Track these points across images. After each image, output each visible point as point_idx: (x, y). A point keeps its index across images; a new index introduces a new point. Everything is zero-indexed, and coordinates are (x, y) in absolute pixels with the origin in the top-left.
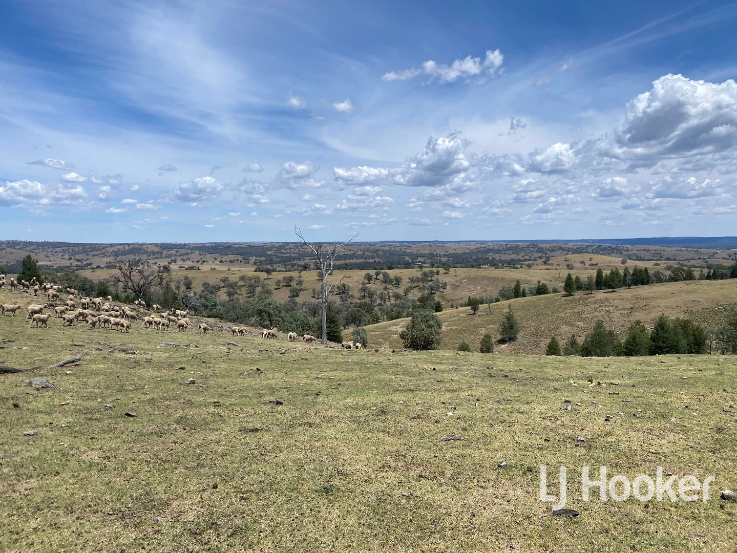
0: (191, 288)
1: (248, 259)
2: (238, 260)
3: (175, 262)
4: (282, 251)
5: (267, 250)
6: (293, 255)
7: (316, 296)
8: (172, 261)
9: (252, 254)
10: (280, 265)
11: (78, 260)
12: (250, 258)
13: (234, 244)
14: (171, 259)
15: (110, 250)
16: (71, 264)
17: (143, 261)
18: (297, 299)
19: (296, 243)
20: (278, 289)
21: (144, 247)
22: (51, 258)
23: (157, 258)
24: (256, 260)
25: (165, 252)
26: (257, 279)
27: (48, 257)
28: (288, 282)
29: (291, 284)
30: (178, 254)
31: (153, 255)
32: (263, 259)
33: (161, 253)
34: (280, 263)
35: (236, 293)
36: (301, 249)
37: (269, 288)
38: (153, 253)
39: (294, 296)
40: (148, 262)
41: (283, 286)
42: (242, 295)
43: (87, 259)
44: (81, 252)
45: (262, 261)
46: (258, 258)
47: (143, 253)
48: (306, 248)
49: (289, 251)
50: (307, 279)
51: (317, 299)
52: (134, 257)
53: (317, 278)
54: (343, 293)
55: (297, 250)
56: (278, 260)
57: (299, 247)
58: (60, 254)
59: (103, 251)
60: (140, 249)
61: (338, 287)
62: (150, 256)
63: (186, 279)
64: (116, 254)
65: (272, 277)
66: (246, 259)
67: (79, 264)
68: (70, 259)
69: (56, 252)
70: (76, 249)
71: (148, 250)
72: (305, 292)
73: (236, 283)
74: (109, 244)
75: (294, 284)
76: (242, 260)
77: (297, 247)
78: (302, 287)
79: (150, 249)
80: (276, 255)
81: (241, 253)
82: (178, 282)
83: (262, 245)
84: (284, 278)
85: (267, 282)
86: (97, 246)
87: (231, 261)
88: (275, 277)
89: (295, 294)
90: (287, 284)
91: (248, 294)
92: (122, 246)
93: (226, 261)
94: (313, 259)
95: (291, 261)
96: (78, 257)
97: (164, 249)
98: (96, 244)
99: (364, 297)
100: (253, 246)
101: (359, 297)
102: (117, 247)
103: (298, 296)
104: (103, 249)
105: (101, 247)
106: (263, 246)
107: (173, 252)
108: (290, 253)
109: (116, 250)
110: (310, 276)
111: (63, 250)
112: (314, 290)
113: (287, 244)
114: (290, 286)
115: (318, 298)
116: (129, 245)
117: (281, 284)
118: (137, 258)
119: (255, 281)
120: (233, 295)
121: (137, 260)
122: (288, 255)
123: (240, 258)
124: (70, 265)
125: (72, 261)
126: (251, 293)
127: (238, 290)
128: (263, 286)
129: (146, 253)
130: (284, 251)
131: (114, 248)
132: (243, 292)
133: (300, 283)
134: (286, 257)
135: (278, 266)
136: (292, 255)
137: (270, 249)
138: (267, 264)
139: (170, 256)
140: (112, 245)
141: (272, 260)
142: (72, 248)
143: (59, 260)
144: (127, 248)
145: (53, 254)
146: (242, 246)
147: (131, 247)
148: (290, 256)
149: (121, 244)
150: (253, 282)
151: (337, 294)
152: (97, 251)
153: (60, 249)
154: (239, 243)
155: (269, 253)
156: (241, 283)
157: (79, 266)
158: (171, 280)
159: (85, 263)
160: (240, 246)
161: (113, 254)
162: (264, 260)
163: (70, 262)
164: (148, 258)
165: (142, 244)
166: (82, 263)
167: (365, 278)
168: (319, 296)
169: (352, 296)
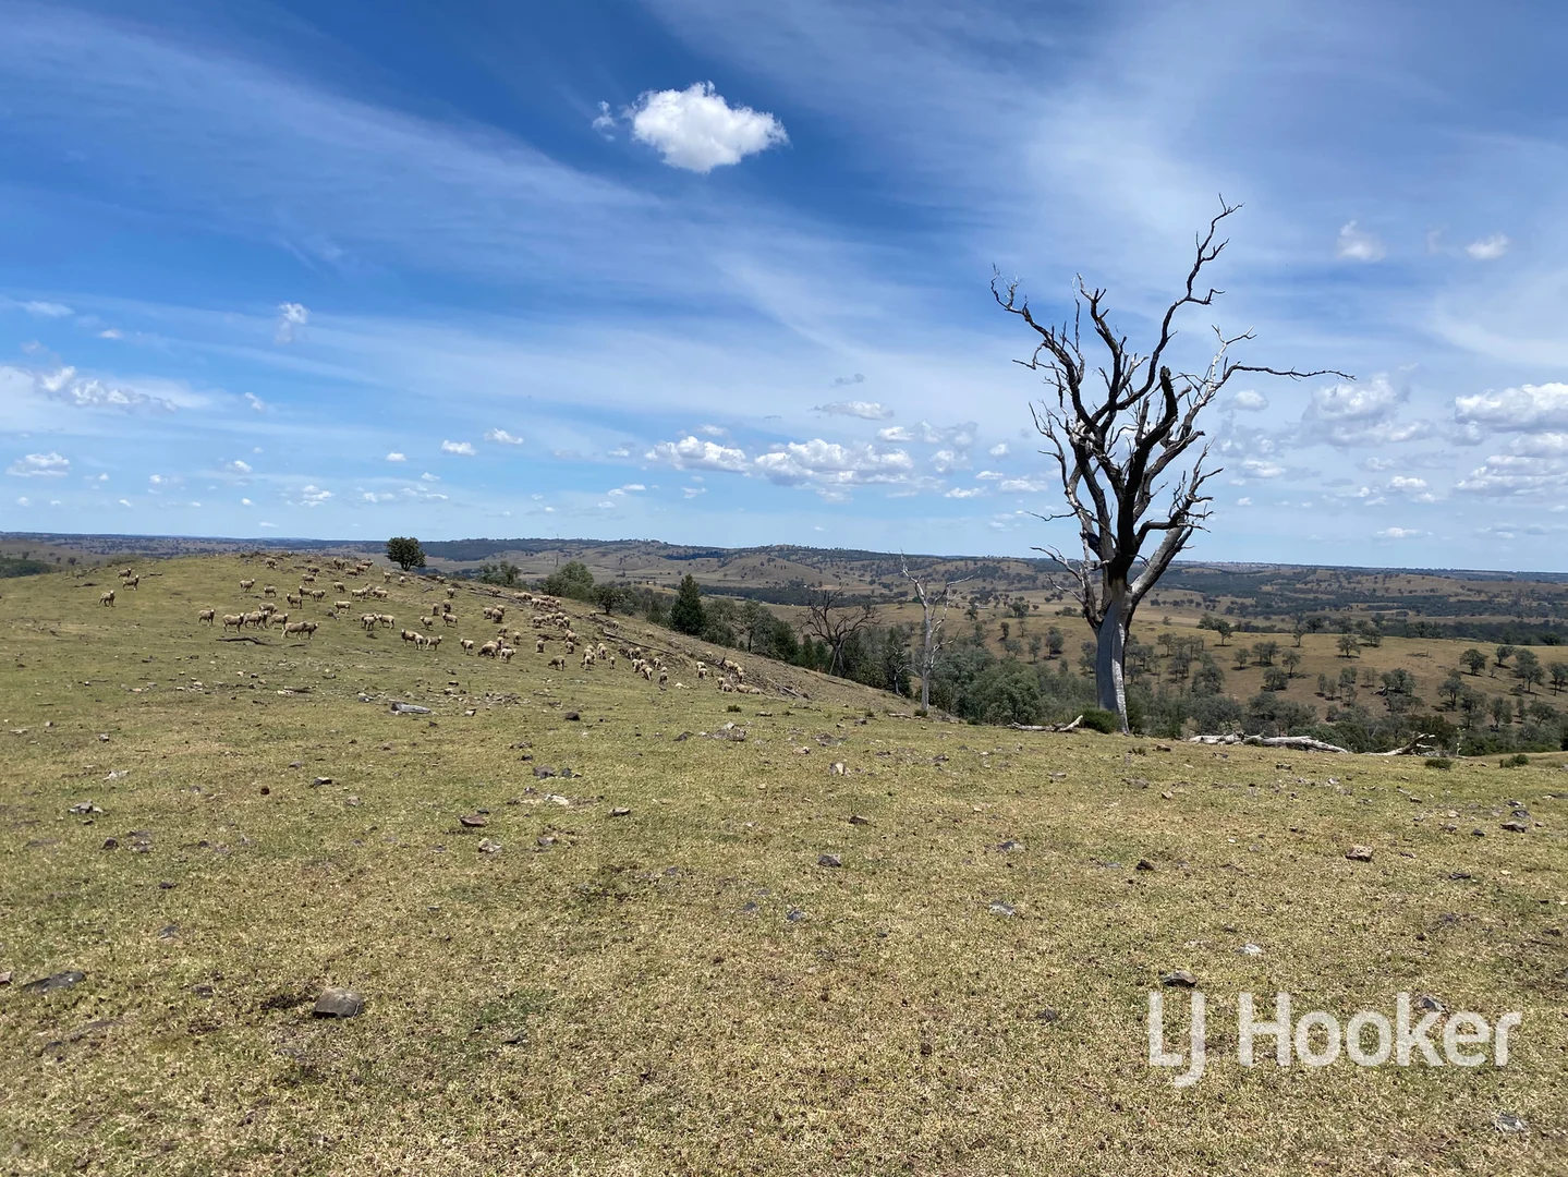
0: (1060, 652)
1: (1215, 601)
2: (1191, 601)
3: (1060, 598)
4: (1298, 586)
5: (1262, 583)
6: (1324, 597)
7: (1328, 694)
8: (1053, 596)
9: (1226, 591)
10: (1287, 617)
11: (885, 586)
12: (1220, 598)
13: (1190, 567)
14: (1052, 593)
15: (941, 568)
16: (873, 592)
17: (998, 594)
18: (1280, 696)
19: (1335, 569)
20: (1241, 668)
21: (1004, 566)
22: (843, 580)
23: (1026, 589)
24: (1232, 603)
25: (1042, 578)
26: (1197, 645)
27: (837, 576)
28: (1266, 655)
29: (1273, 660)
30: (1066, 582)
31: (1019, 582)
32: (1249, 601)
33: (1034, 579)
34: (1288, 613)
35: (1148, 670)
36: (1345, 584)
37: (1220, 665)
38: (1020, 578)
39: (1272, 688)
40: (1008, 596)
41: (1253, 664)
42: (1159, 675)
43: (901, 584)
44: (891, 569)
45: (1247, 607)
46: (1239, 600)
47: (1000, 578)
48: (1359, 582)
49: (1316, 587)
50: (1313, 653)
51: (1328, 699)
52: (984, 584)
53: (1337, 651)
54: (1397, 691)
55: (1335, 586)
56: (1285, 605)
57: (1342, 579)
58: (857, 573)
59: (929, 570)
60: (996, 570)
61: (1385, 678)
62: (1013, 583)
63: (1052, 633)
64: (951, 577)
65: (1232, 642)
66: (1211, 601)
67: (886, 591)
68: (872, 582)
69: (852, 569)
70: (885, 565)
71: (1010, 571)
72: (1301, 681)
73: (1151, 648)
74: (941, 558)
75: (1277, 659)
76: (1200, 600)
77: (1338, 578)
78: (1297, 669)
79: (1014, 569)
80: (1281, 595)
81: (1201, 586)
82: (1037, 639)
83: (1256, 570)
84: (1256, 647)
85: (1219, 651)
86: (920, 560)
87: (1176, 603)
88: (1239, 643)
89: (1278, 683)
90: (1264, 660)
91: (1171, 673)
92: (962, 563)
93: (1164, 603)
94: (1372, 608)
95: (1316, 610)
96: (886, 579)
97: (1041, 572)
98: (918, 557)
99: (1451, 706)
100: (1233, 574)
101: (1439, 705)
102: (955, 563)
103: (1283, 688)
104: (930, 566)
105: (927, 564)
106: (1255, 573)
107: (1058, 578)
108: (1316, 592)
109: (953, 569)
110: (1320, 648)
111: (863, 566)
112: (1322, 678)
113: (1314, 569)
114: (1269, 664)
115: (1332, 699)
116: (975, 560)
117: (1249, 660)
118: (989, 588)
119: (1192, 647)
120: (1139, 672)
121: (987, 590)
122: (1311, 596)
123: (1197, 597)
124: (869, 593)
125: (875, 586)
126: (1180, 672)
127: (1152, 665)
128: (1207, 660)
129: (1006, 576)
130: (1303, 586)
131: (949, 566)
132: (1162, 669)
133: (1292, 659)
134: (1306, 600)
135: (1283, 620)
136: (1320, 596)
137: (1269, 580)
138: (1256, 615)
139: (1052, 585)
140: (945, 560)
141: (1269, 606)
142: (877, 562)
143: (855, 583)
144: (971, 565)
145: (846, 573)
146: (1206, 571)
147: (980, 564)
148: (1316, 599)
149: (962, 559)
150: (1186, 650)
151: (1380, 693)
152: (918, 569)
153: (858, 564)
154: (1202, 565)
155: (1267, 588)
156: (1161, 650)
157: (885, 596)
158: (1025, 633)
159: (895, 590)
160: (1201, 570)
161: (947, 576)
162: (1252, 606)
163: (871, 587)
164: (1010, 588)
165: (1000, 561)
166: (891, 590)
167: (1463, 661)
168: (1333, 692)
169: (1418, 702)
